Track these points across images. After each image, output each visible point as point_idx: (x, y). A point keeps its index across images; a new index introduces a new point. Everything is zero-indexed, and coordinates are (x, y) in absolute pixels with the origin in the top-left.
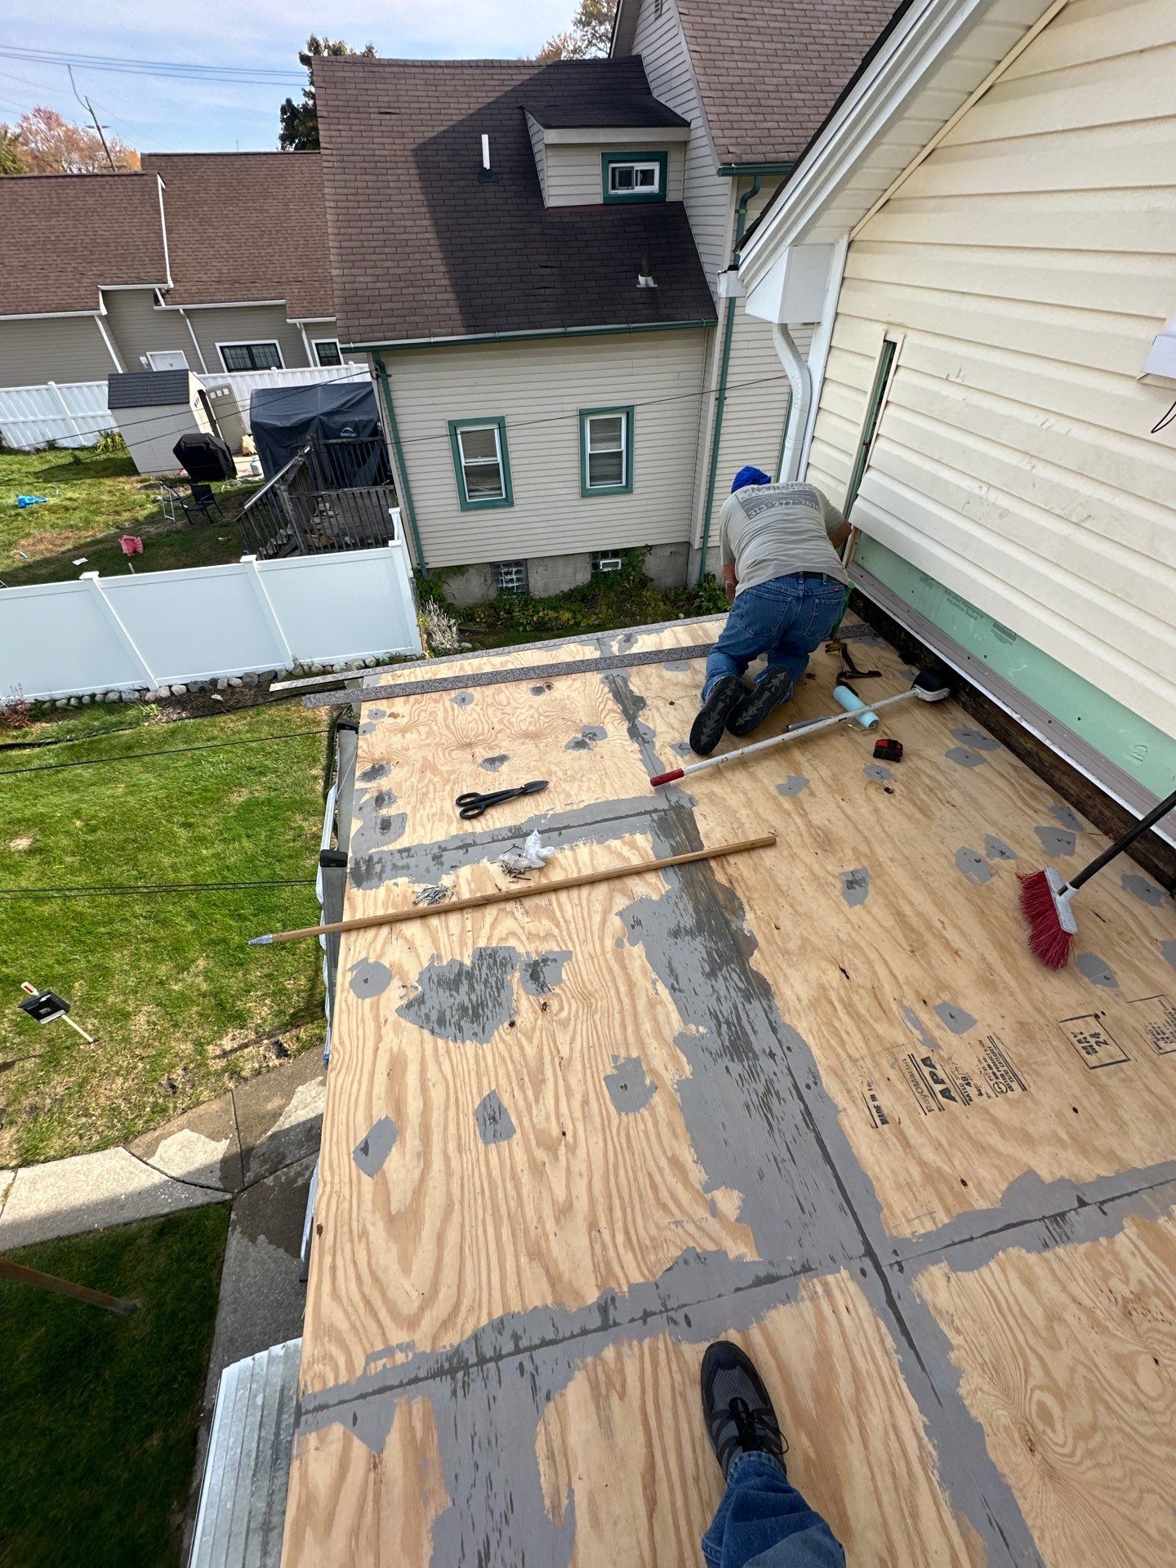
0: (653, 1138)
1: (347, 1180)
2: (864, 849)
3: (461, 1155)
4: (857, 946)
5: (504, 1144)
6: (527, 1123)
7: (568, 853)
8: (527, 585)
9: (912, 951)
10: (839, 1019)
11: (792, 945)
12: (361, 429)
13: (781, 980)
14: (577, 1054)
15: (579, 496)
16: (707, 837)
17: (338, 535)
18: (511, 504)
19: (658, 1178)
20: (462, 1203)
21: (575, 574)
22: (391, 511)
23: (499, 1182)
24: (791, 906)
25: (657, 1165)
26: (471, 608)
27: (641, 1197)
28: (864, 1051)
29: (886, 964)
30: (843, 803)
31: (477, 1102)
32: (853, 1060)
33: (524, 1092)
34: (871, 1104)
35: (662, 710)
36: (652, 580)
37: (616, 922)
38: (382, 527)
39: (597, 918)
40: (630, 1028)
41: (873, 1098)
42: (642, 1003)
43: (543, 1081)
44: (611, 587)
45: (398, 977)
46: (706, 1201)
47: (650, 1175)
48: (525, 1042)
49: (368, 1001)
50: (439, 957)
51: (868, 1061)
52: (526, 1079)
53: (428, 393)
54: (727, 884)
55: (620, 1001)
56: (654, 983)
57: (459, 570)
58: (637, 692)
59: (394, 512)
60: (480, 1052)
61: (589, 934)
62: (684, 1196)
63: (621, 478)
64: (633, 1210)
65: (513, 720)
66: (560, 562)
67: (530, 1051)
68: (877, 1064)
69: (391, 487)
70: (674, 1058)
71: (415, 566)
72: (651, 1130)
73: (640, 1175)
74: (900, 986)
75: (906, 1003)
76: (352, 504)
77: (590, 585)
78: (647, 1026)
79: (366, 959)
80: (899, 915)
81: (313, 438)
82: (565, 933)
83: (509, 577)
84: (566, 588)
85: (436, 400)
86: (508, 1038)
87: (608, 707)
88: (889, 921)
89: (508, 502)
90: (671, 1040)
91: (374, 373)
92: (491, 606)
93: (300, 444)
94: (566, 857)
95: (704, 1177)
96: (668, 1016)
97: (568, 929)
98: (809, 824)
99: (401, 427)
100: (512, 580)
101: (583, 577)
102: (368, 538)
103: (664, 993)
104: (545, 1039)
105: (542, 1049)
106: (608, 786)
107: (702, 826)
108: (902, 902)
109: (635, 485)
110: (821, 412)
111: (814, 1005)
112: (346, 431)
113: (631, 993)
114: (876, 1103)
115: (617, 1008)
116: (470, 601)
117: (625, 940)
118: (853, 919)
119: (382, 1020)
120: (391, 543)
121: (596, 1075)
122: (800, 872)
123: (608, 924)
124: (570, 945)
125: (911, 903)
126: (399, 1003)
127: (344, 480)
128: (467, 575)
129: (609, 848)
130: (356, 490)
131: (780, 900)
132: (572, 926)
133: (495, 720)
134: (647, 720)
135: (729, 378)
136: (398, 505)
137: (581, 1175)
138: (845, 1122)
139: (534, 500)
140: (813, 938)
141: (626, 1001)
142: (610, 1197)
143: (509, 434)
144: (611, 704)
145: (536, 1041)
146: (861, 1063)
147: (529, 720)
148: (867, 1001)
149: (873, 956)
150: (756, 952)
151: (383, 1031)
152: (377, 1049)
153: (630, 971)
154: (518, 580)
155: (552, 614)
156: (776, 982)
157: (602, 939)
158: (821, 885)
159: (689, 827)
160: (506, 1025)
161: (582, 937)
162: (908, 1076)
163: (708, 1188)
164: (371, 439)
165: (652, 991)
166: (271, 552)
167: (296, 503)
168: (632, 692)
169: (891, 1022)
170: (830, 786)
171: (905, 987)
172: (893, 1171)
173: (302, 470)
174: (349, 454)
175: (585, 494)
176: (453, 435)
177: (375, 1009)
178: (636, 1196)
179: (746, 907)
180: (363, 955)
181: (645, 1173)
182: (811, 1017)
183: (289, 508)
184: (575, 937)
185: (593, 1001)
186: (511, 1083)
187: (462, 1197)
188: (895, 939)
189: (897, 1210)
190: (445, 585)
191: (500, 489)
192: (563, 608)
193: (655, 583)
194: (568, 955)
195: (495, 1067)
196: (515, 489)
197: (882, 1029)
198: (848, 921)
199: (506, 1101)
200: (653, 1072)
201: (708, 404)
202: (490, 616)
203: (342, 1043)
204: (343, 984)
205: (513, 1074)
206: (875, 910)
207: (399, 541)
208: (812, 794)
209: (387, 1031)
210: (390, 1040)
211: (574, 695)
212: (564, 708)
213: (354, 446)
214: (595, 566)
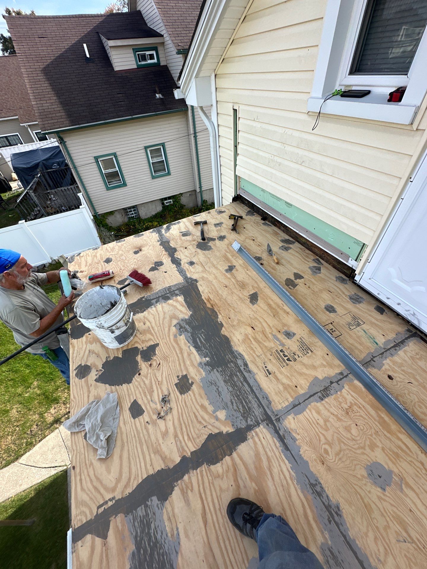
0: (194, 400)
1: (82, 447)
2: (256, 285)
3: (125, 426)
4: (256, 318)
5: (141, 417)
6: (148, 407)
7: (154, 309)
8: (139, 215)
9: (274, 316)
10: (252, 344)
11: (235, 323)
12: (60, 164)
13: (232, 335)
14: (164, 379)
15: (151, 179)
16: (203, 293)
17: (59, 207)
18: (126, 185)
19: (197, 414)
20: (127, 442)
21: (156, 208)
22: (78, 194)
23: (141, 431)
24: (233, 310)
25: (196, 409)
26: (119, 227)
27: (192, 421)
28: (262, 352)
29: (266, 322)
30: (247, 271)
31: (129, 405)
32: (258, 356)
33: (146, 397)
34: (265, 369)
35: (183, 251)
36: (185, 206)
37: (174, 329)
38: (76, 201)
39: (167, 329)
40: (182, 364)
41: (266, 367)
42: (185, 355)
43: (153, 391)
44: (170, 210)
45: (94, 368)
46: (214, 417)
47: (194, 413)
48: (145, 379)
49: (83, 380)
50: (109, 357)
51: (263, 355)
52: (147, 392)
53: (83, 147)
54: (211, 307)
55: (178, 356)
56: (189, 347)
57: (111, 213)
58: (173, 246)
59: (80, 195)
60: (129, 387)
61: (164, 337)
62: (206, 417)
63: (165, 170)
64: (189, 426)
65: (128, 265)
66: (150, 204)
67: (147, 382)
68: (266, 356)
69: (77, 185)
70: (199, 371)
71: (93, 214)
72: (193, 398)
73: (191, 414)
74: (271, 328)
75: (274, 333)
76: (62, 194)
77: (162, 211)
78: (188, 363)
79: (81, 365)
80: (269, 305)
81: (40, 170)
82: (155, 337)
83: (131, 213)
84: (154, 213)
85: (87, 149)
86: (138, 380)
87: (163, 253)
88: (266, 308)
89: (125, 185)
90: (196, 365)
91: (59, 142)
92: (127, 225)
93: (36, 173)
94: (153, 310)
95: (213, 408)
96: (195, 357)
97: (156, 336)
98: (237, 281)
99: (75, 161)
100: (133, 214)
101: (159, 208)
102: (72, 206)
103: (193, 350)
104: (152, 377)
105: (151, 380)
106: (166, 282)
107: (200, 289)
108: (270, 300)
109: (171, 172)
110: (220, 137)
111: (244, 341)
112: (55, 166)
113: (181, 353)
114: (267, 369)
115: (177, 358)
116: (118, 224)
117: (178, 335)
118: (254, 309)
119: (90, 385)
120: (80, 207)
121: (172, 384)
122: (235, 298)
123: (171, 330)
124: (157, 340)
125: (272, 300)
126: (95, 377)
127: (58, 186)
128: (115, 214)
129: (168, 304)
130: (63, 188)
131: (229, 309)
132: (158, 334)
133: (122, 266)
134: (177, 256)
135: (197, 129)
136: (81, 192)
137: (170, 420)
138: (257, 377)
139: (134, 183)
140: (241, 319)
141: (180, 355)
142: (181, 425)
143: (119, 159)
144: (164, 252)
145: (149, 378)
146: (261, 357)
147: (134, 263)
148: (261, 336)
149: (262, 320)
150: (223, 328)
151: (91, 389)
152: (89, 396)
153: (180, 345)
154: (135, 213)
155: (150, 224)
156: (231, 337)
157: (169, 336)
158: (243, 300)
159: (196, 290)
160: (137, 375)
161: (162, 337)
162: (276, 357)
163: (214, 412)
164: (65, 168)
165: (189, 350)
166: (33, 218)
167: (39, 197)
168: (171, 246)
169: (269, 341)
170: (242, 266)
171: (273, 329)
172: (274, 389)
173: (38, 183)
174: (57, 175)
175: (153, 178)
176: (97, 162)
177: (87, 382)
178: (190, 422)
179: (218, 314)
180: (79, 363)
181: (193, 413)
182: (243, 346)
183: (36, 199)
184: (159, 338)
185: (168, 359)
186: (141, 395)
187: (127, 440)
188: (268, 313)
189: (276, 401)
190: (107, 220)
191: (120, 180)
192: (154, 221)
193: (186, 206)
194: (157, 345)
195: (135, 391)
196: (126, 179)
197: (267, 344)
198: (253, 311)
199: (140, 402)
200: (192, 378)
201: (191, 139)
202: (127, 228)
203: (74, 397)
204: (73, 376)
205: (142, 392)
206: (261, 305)
207: (84, 206)
208: (237, 270)
209: (92, 389)
210: (94, 392)
211: (150, 251)
212: (147, 257)
213: (59, 171)
214: (163, 204)
